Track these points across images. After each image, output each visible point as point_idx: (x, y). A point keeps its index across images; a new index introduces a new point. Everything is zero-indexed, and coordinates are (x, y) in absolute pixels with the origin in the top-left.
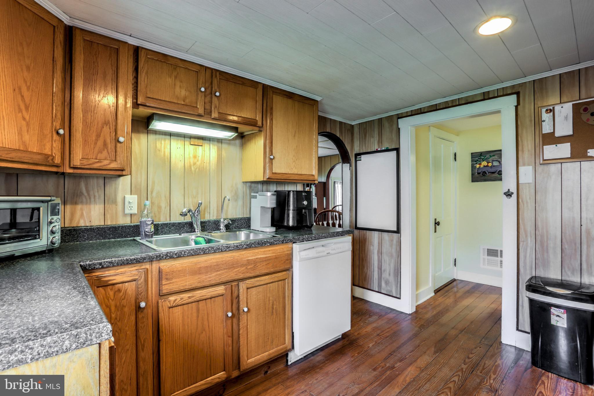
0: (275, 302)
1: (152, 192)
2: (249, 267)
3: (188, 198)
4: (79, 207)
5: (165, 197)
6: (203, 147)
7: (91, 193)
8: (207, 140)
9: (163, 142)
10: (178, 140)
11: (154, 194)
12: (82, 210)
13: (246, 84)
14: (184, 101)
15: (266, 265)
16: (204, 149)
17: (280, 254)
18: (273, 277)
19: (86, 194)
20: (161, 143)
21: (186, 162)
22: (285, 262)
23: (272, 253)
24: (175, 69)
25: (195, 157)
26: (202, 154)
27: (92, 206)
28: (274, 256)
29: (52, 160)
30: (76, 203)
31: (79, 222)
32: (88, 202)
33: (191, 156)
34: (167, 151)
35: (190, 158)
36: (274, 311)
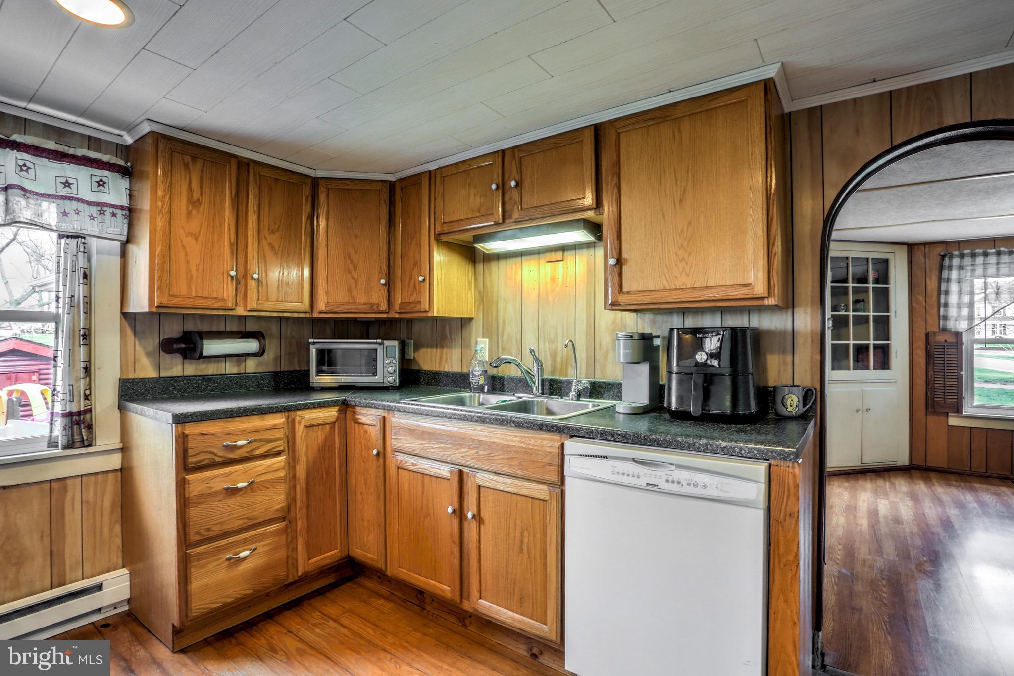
0: (526, 533)
1: (502, 335)
2: (481, 453)
3: (544, 343)
4: (445, 351)
5: (516, 340)
6: (565, 262)
7: (453, 336)
8: (571, 250)
9: (514, 267)
10: (531, 260)
11: (505, 337)
12: (446, 354)
13: (560, 143)
14: (479, 212)
15: (508, 459)
16: (567, 265)
17: (535, 448)
18: (519, 484)
19: (449, 338)
20: (512, 269)
21: (541, 289)
22: (543, 467)
23: (520, 442)
24: (469, 174)
25: (553, 279)
26: (564, 273)
27: (453, 350)
28: (523, 448)
29: (377, 307)
30: (442, 347)
31: (444, 367)
32: (450, 347)
33: (548, 279)
34: (519, 277)
35: (546, 283)
36: (525, 548)
